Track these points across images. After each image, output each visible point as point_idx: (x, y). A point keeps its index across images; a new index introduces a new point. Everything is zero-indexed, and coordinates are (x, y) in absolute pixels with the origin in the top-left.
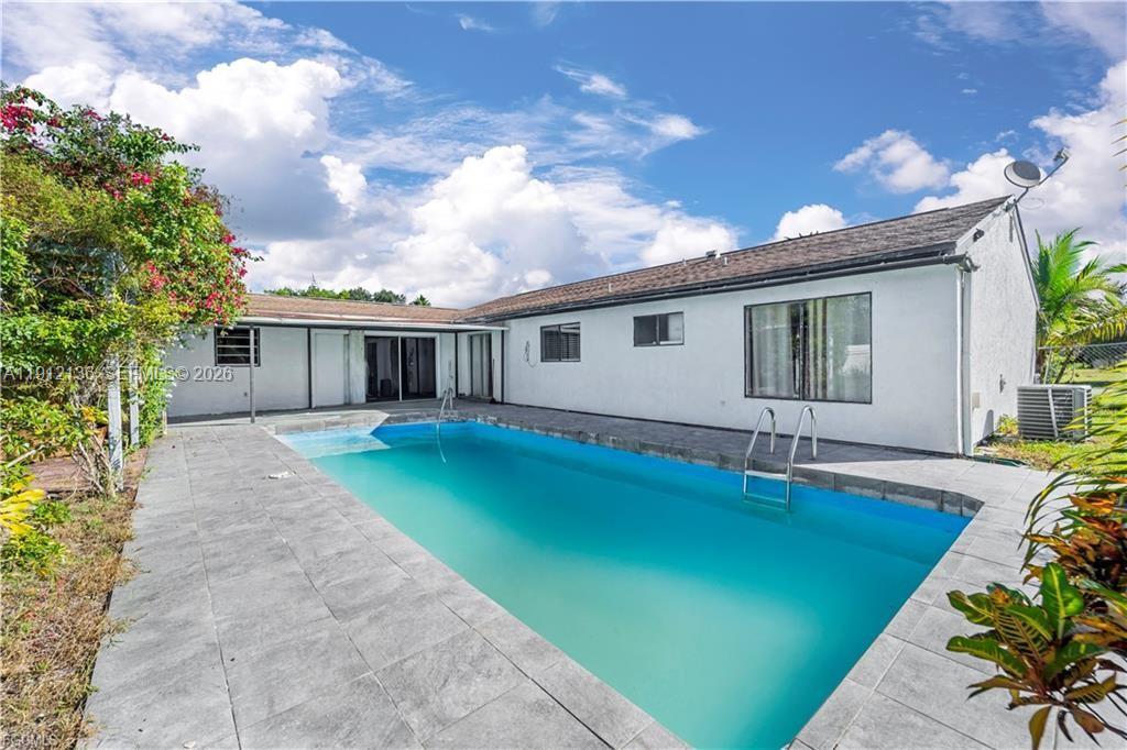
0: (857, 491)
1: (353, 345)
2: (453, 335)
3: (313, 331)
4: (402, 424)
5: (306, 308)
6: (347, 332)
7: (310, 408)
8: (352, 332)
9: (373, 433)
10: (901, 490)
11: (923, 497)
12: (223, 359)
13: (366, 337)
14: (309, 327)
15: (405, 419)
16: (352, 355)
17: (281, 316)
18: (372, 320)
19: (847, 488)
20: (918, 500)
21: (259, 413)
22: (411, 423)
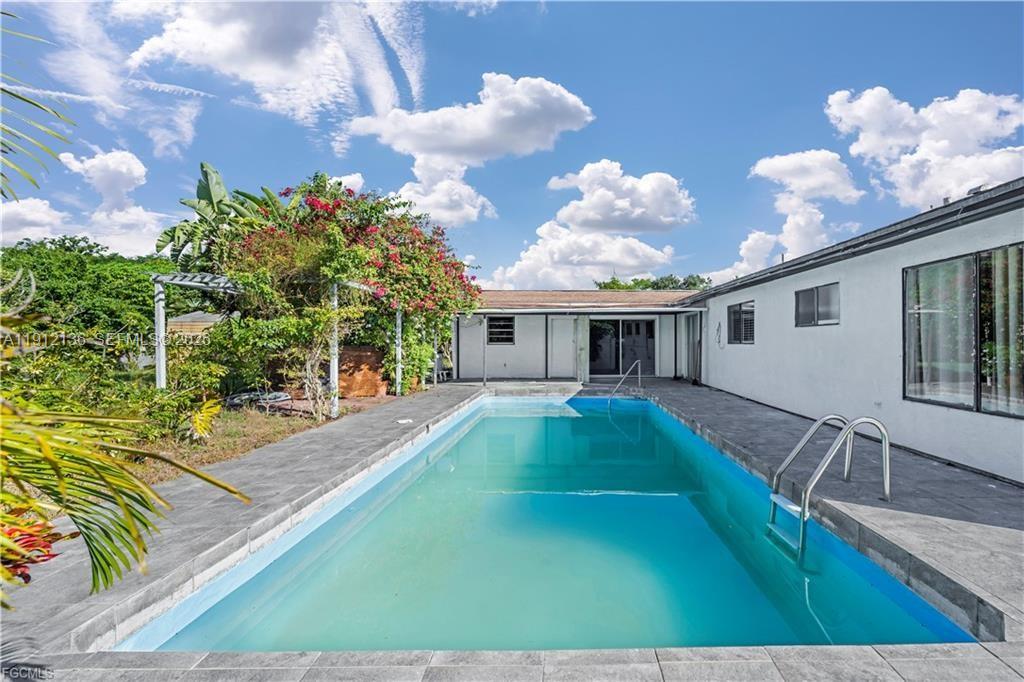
0: (879, 559)
1: (580, 328)
2: (673, 316)
3: (550, 317)
4: (592, 397)
5: (542, 299)
6: (575, 317)
7: (546, 379)
8: (581, 317)
9: (567, 402)
10: (927, 576)
11: (953, 600)
12: (493, 339)
13: (591, 321)
14: (547, 314)
15: (595, 393)
16: (580, 336)
17: (525, 306)
18: (594, 307)
19: (870, 550)
20: (946, 601)
21: (488, 380)
22: (600, 397)
